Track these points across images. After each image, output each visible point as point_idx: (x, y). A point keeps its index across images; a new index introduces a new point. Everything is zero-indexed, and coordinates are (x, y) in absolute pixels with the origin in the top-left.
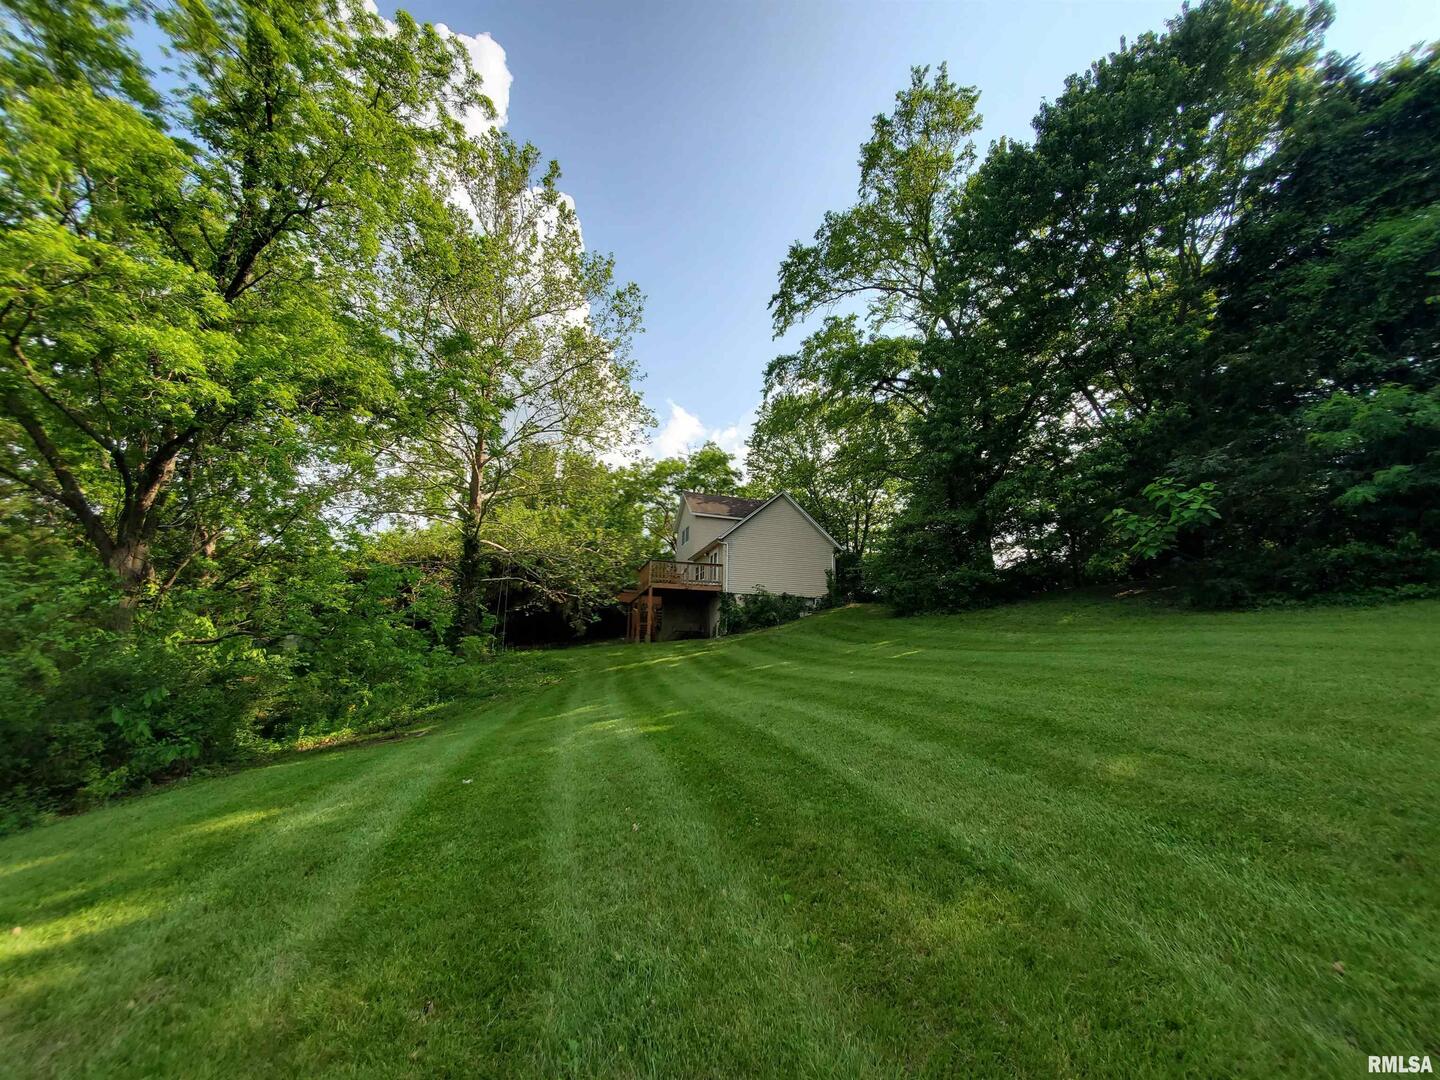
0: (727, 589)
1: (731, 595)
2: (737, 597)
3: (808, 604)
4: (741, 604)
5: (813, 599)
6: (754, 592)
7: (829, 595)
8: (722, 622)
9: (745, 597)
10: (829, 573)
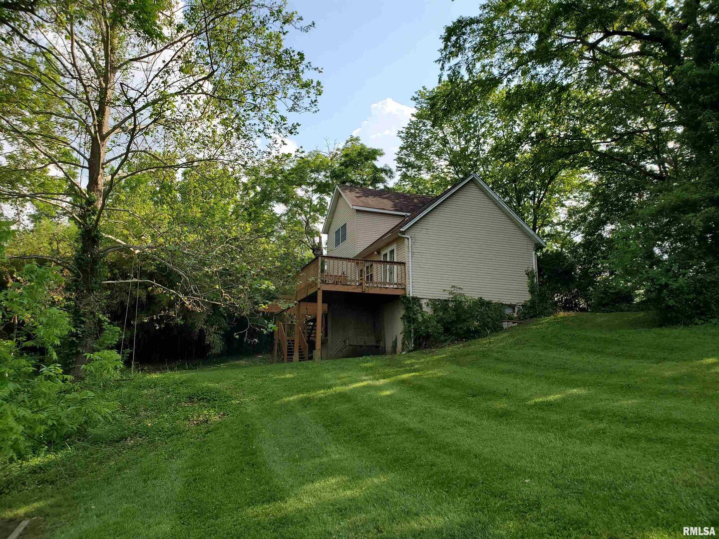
0: (411, 292)
1: (416, 300)
2: (423, 302)
3: (508, 311)
4: (428, 310)
5: (512, 307)
6: (446, 296)
7: (532, 302)
8: (407, 333)
9: (434, 303)
10: (530, 274)
